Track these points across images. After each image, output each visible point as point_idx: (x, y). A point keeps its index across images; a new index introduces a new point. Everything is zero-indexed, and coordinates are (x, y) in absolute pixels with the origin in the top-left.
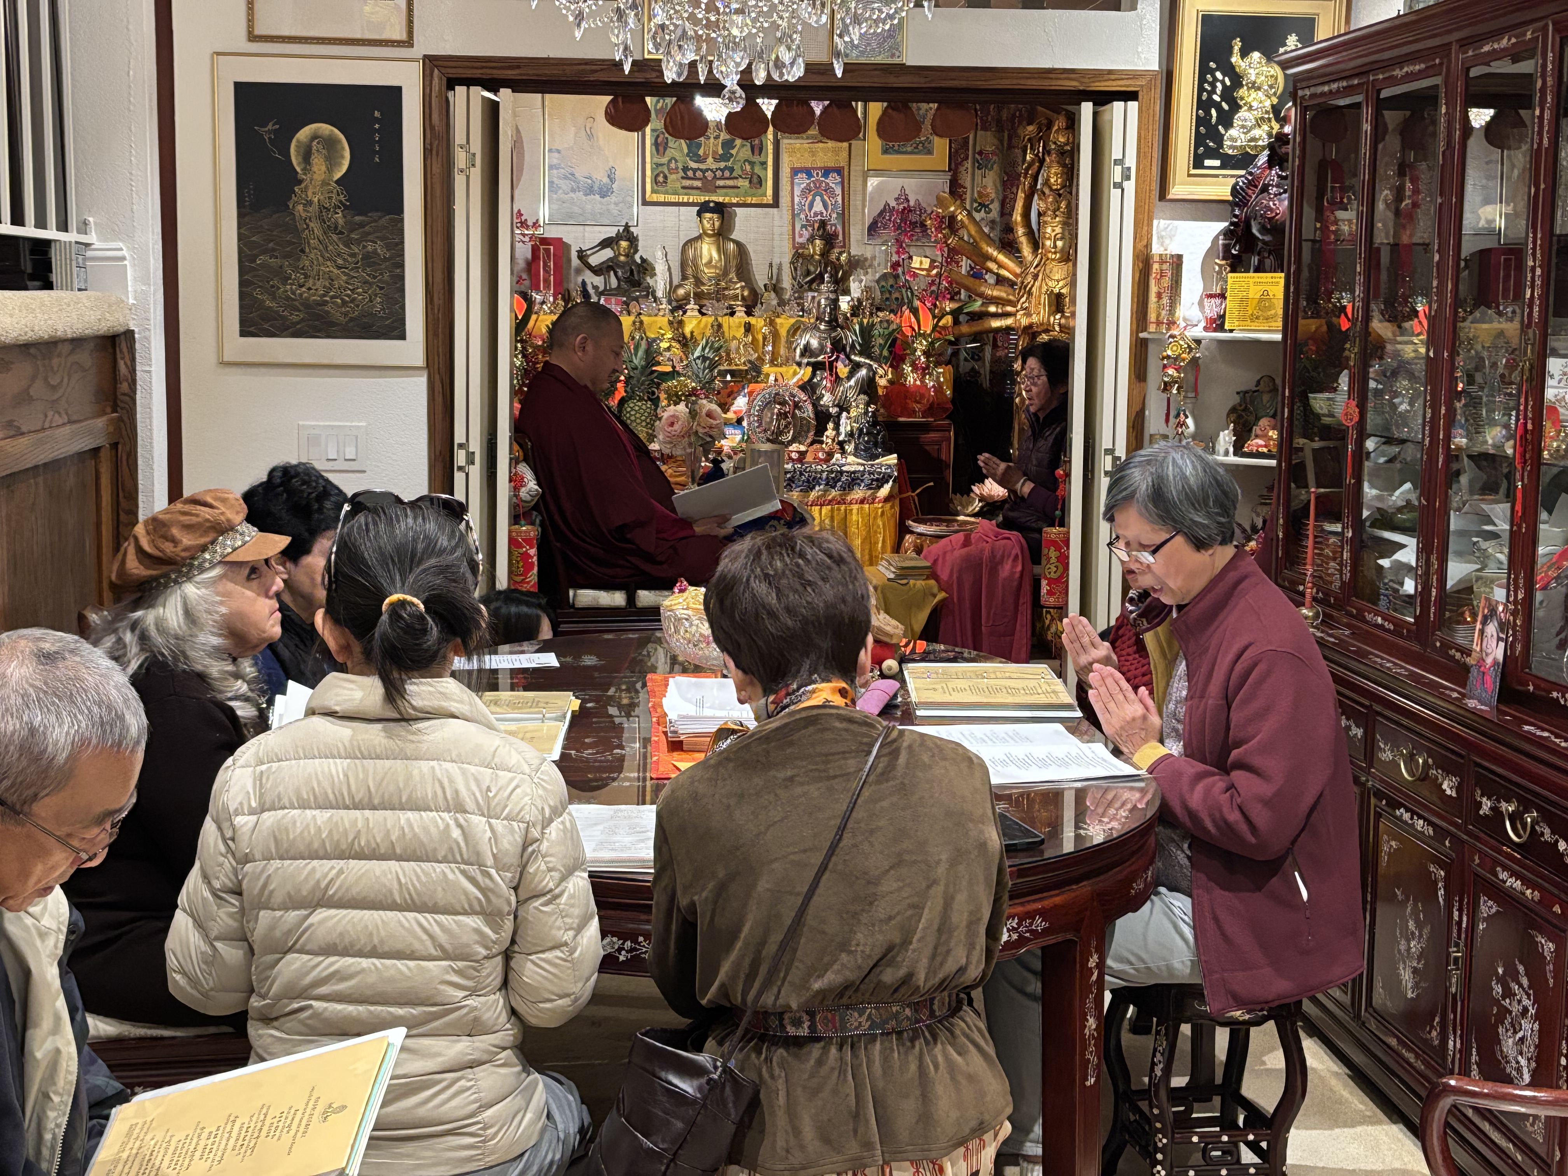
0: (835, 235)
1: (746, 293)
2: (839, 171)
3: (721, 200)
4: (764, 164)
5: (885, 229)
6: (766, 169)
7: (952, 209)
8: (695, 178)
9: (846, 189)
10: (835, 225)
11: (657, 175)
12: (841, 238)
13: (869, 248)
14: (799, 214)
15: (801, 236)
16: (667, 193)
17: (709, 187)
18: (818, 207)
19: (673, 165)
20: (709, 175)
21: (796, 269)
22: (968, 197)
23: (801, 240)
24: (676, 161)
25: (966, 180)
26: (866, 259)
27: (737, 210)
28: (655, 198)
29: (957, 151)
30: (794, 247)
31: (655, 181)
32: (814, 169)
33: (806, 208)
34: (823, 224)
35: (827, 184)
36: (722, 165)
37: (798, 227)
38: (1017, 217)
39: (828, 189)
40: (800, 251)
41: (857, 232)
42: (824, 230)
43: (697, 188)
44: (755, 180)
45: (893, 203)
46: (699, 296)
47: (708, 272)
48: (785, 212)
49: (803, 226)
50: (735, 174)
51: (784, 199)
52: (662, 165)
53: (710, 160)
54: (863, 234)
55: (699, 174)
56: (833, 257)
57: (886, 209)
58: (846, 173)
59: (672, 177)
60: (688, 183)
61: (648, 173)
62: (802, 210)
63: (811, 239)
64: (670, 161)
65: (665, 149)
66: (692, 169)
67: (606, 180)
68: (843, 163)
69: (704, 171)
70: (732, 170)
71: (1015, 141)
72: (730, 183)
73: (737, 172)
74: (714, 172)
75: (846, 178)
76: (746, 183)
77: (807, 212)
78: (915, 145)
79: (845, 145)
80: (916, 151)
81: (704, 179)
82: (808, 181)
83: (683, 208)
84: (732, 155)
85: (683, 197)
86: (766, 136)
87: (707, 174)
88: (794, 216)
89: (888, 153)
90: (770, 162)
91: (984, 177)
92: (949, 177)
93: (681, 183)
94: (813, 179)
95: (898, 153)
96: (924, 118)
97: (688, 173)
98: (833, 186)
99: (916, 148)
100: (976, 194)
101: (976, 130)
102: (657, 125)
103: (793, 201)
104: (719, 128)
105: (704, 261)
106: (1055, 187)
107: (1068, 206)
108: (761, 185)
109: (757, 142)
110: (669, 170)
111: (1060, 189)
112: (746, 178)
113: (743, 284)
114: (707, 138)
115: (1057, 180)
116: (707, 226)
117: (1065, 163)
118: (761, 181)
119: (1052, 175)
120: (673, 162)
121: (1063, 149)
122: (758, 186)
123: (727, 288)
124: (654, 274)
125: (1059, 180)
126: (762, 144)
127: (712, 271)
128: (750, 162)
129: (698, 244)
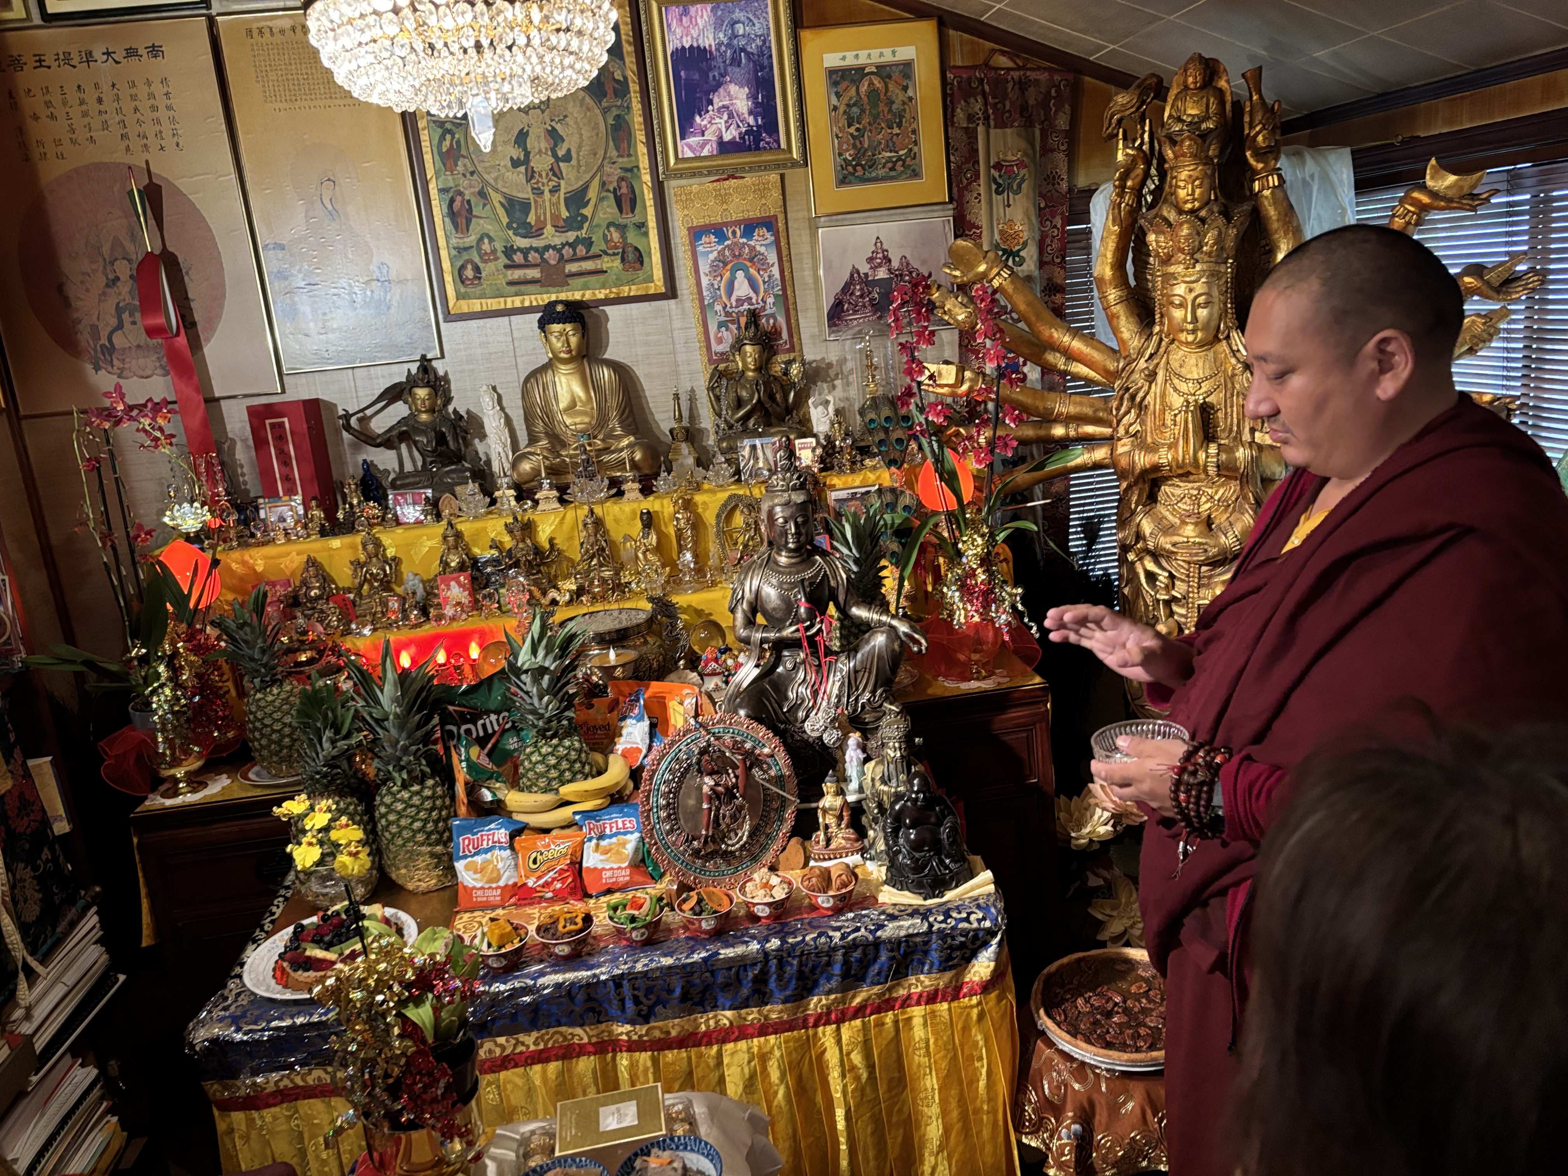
0: (776, 333)
1: (638, 456)
2: (769, 223)
3: (577, 296)
4: (642, 226)
5: (855, 312)
6: (646, 234)
8: (527, 265)
9: (785, 252)
10: (773, 316)
11: (462, 268)
13: (834, 346)
14: (712, 305)
15: (720, 341)
16: (483, 296)
17: (554, 277)
18: (742, 288)
19: (486, 246)
20: (551, 257)
21: (718, 399)
24: (491, 240)
25: (980, 214)
26: (830, 365)
27: (608, 309)
28: (465, 306)
29: (959, 167)
30: (710, 361)
31: (460, 278)
32: (726, 224)
34: (754, 317)
35: (752, 248)
36: (571, 236)
37: (714, 326)
39: (754, 256)
40: (722, 367)
41: (811, 323)
42: (757, 326)
43: (535, 282)
44: (631, 256)
45: (864, 268)
46: (556, 473)
47: (572, 423)
48: (688, 304)
49: (721, 325)
50: (595, 250)
51: (685, 283)
52: (466, 249)
53: (549, 230)
54: (820, 324)
55: (533, 257)
56: (777, 369)
57: (855, 277)
58: (781, 226)
59: (487, 269)
60: (517, 274)
61: (446, 265)
62: (717, 297)
63: (738, 346)
64: (480, 240)
65: (468, 222)
66: (519, 249)
67: (373, 287)
68: (774, 210)
69: (541, 251)
70: (588, 243)
71: (1054, 140)
72: (588, 265)
73: (598, 246)
74: (559, 251)
75: (782, 234)
76: (617, 263)
77: (724, 299)
78: (890, 165)
79: (774, 177)
80: (893, 173)
81: (543, 264)
82: (720, 247)
83: (513, 318)
84: (585, 218)
85: (509, 300)
86: (639, 177)
87: (546, 255)
88: (704, 309)
89: (850, 183)
90: (652, 223)
91: (1009, 206)
92: (951, 212)
93: (505, 276)
94: (727, 243)
95: (864, 180)
96: (901, 117)
97: (515, 258)
98: (762, 249)
99: (892, 169)
100: (997, 237)
101: (988, 126)
102: (449, 181)
103: (699, 284)
104: (555, 172)
105: (562, 406)
106: (1189, 206)
107: (1219, 240)
108: (642, 263)
109: (624, 190)
110: (481, 257)
111: (1200, 209)
112: (614, 254)
113: (632, 439)
114: (537, 191)
115: (1193, 191)
116: (558, 345)
117: (1207, 157)
118: (641, 255)
119: (1182, 184)
120: (486, 241)
121: (1199, 129)
122: (638, 265)
123: (606, 450)
124: (483, 436)
125: (1198, 191)
126: (633, 192)
127: (578, 420)
128: (617, 226)
129: (549, 376)
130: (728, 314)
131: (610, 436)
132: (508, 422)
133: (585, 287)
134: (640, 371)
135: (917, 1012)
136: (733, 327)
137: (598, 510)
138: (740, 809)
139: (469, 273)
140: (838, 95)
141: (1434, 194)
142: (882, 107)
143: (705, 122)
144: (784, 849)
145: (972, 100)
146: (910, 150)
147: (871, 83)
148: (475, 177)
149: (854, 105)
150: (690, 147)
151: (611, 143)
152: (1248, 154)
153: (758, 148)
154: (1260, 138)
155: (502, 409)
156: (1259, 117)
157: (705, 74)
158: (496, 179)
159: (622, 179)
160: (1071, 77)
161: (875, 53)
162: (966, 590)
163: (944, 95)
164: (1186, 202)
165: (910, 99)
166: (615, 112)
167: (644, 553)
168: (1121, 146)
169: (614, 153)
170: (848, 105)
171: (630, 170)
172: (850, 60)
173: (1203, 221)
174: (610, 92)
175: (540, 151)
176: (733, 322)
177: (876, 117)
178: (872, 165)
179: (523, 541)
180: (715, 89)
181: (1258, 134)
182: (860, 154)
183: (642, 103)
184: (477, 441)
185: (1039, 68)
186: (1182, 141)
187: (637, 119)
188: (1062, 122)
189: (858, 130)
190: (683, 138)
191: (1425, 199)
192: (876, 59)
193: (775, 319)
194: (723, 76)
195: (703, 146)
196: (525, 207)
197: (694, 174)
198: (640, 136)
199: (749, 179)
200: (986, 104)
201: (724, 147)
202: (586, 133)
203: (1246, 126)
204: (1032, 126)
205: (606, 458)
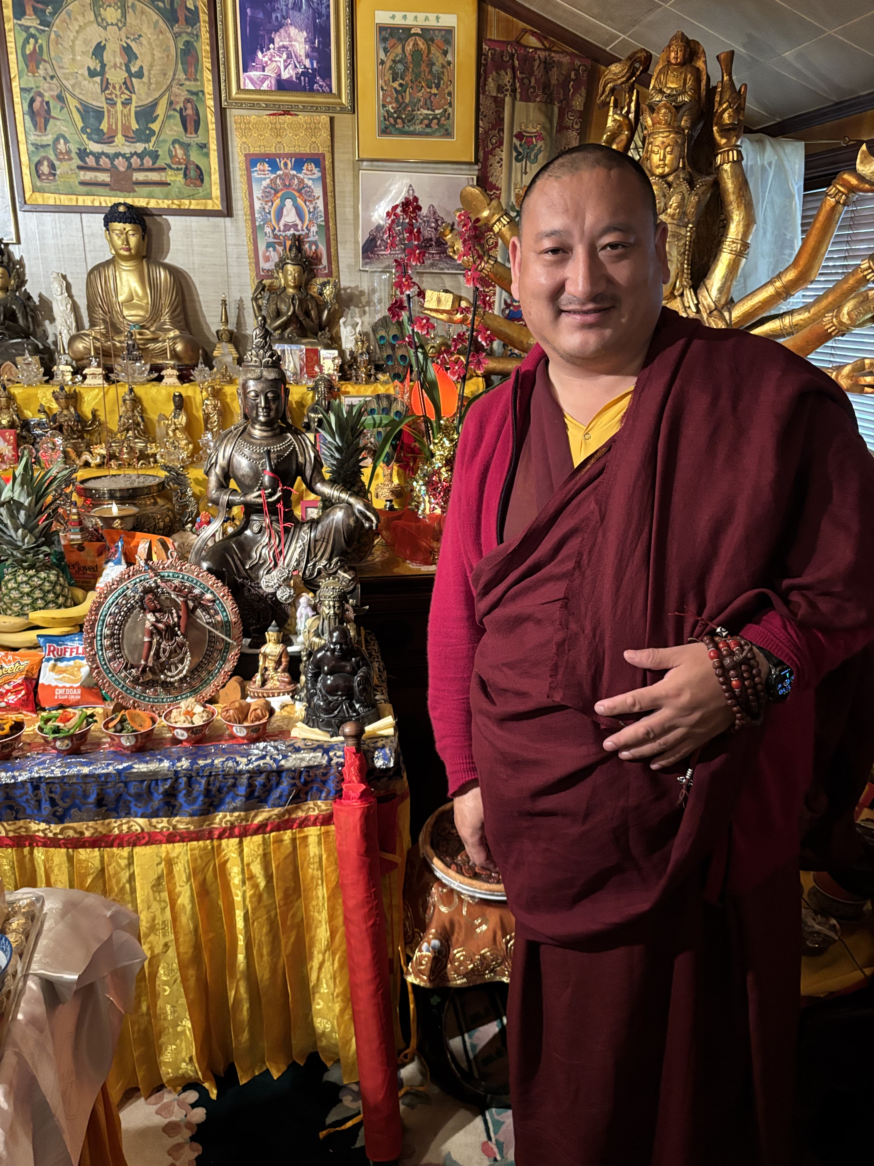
0: (316, 259)
1: (179, 347)
2: (317, 160)
3: (140, 202)
4: (203, 146)
5: (385, 250)
6: (207, 155)
7: (486, 214)
8: (98, 169)
9: (329, 188)
10: (315, 243)
11: (38, 164)
12: (324, 261)
13: (365, 276)
14: (262, 227)
15: (267, 259)
16: (58, 191)
17: (123, 183)
18: (290, 216)
19: (61, 146)
20: (120, 163)
23: (269, 266)
24: (66, 141)
25: (500, 177)
26: (362, 293)
27: (171, 219)
28: (39, 199)
29: (486, 133)
31: (37, 172)
32: (279, 156)
33: (272, 216)
34: (298, 242)
35: (301, 181)
36: (140, 147)
37: (262, 246)
39: (302, 188)
40: (267, 282)
41: (348, 254)
42: (299, 249)
43: (103, 185)
44: (193, 173)
48: (242, 224)
49: (269, 245)
50: (160, 163)
51: (240, 204)
52: (44, 146)
53: (119, 139)
54: (355, 255)
55: (104, 162)
56: (314, 290)
58: (328, 164)
59: (62, 168)
60: (89, 176)
61: (24, 158)
62: (266, 220)
63: (281, 265)
64: (56, 140)
65: (46, 122)
66: (91, 153)
68: (323, 149)
69: (112, 157)
70: (155, 156)
71: (570, 119)
72: (154, 176)
74: (128, 159)
75: (328, 172)
76: (179, 178)
77: (274, 223)
78: (426, 122)
79: (324, 118)
80: (428, 130)
81: (112, 170)
82: (273, 176)
83: (84, 215)
84: (153, 132)
85: (81, 198)
86: (203, 102)
87: (116, 162)
88: (255, 230)
89: (390, 134)
90: (213, 146)
91: (526, 173)
92: (476, 173)
93: (78, 176)
94: (279, 172)
95: (403, 133)
96: (440, 79)
97: (87, 159)
98: (310, 183)
99: (428, 126)
100: (513, 199)
101: (514, 99)
102: (29, 81)
103: (252, 206)
104: (128, 86)
105: (121, 298)
106: (659, 171)
107: (681, 205)
108: (202, 181)
109: (189, 112)
110: (56, 155)
111: (669, 174)
112: (178, 169)
113: (177, 332)
114: (112, 103)
115: (665, 157)
116: (119, 242)
117: (679, 126)
118: (201, 173)
119: (656, 149)
120: (62, 141)
121: (675, 101)
122: (198, 182)
123: (155, 340)
124: (52, 320)
125: (668, 157)
126: (198, 114)
127: (133, 312)
128: (182, 144)
129: (110, 272)
130: (276, 237)
131: (160, 329)
132: (75, 308)
133: (150, 196)
134: (196, 278)
135: (313, 832)
136: (280, 249)
137: (139, 390)
138: (181, 646)
139: (45, 168)
140: (386, 51)
141: (861, 178)
142: (423, 67)
143: (266, 59)
144: (224, 686)
145: (503, 72)
146: (445, 111)
147: (416, 44)
148: (55, 81)
149: (399, 61)
150: (251, 80)
151: (180, 66)
152: (715, 129)
153: (312, 90)
154: (726, 115)
155: (70, 296)
156: (727, 96)
157: (268, 15)
158: (73, 86)
159: (188, 101)
160: (589, 63)
161: (421, 16)
162: (431, 485)
163: (479, 64)
164: (658, 167)
165: (449, 63)
166: (185, 38)
167: (174, 431)
168: (611, 113)
169: (182, 76)
170: (394, 61)
171: (196, 94)
172: (399, 20)
173: (670, 185)
174: (182, 18)
175: (115, 65)
176: (280, 244)
177: (417, 76)
178: (411, 119)
179: (67, 408)
180: (277, 30)
181: (724, 110)
182: (401, 106)
183: (210, 32)
184: (47, 322)
185: (563, 52)
186: (659, 109)
187: (204, 47)
188: (578, 103)
189: (401, 85)
190: (245, 71)
191: (854, 181)
192: (421, 22)
193: (317, 246)
194: (284, 18)
195: (263, 81)
196: (99, 115)
197: (253, 105)
198: (207, 63)
199: (302, 118)
200: (514, 77)
201: (282, 85)
202: (158, 54)
203: (716, 104)
204: (552, 103)
205: (151, 346)
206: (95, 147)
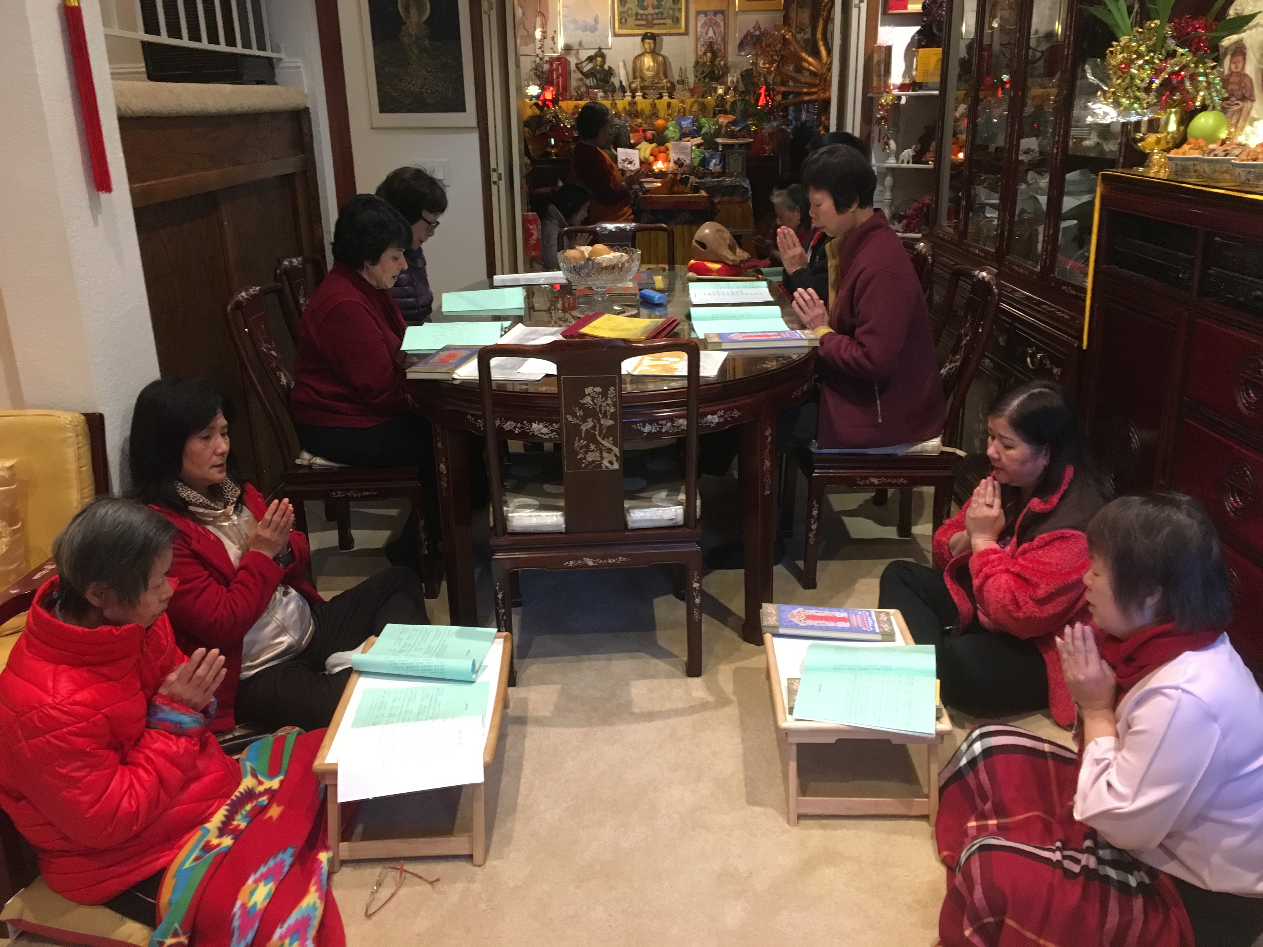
0: (720, 50)
3: (655, 31)
4: (680, 10)
5: (747, 46)
6: (681, 12)
7: (783, 32)
8: (642, 20)
9: (726, 23)
11: (621, 19)
12: (723, 51)
13: (738, 57)
14: (699, 38)
16: (626, 29)
17: (650, 25)
18: (710, 33)
19: (630, 12)
20: (650, 17)
21: (696, 71)
22: (794, 25)
24: (632, 10)
25: (793, 15)
26: (736, 63)
28: (621, 32)
31: (620, 22)
32: (708, 11)
33: (704, 34)
34: (713, 44)
35: (716, 20)
36: (657, 11)
37: (699, 46)
38: (819, 35)
39: (716, 23)
40: (699, 60)
41: (732, 48)
42: (713, 47)
43: (643, 25)
44: (675, 19)
45: (752, 30)
46: (643, 88)
47: (649, 74)
48: (692, 37)
49: (702, 45)
50: (664, 16)
51: (692, 30)
52: (623, 13)
53: (650, 8)
54: (735, 49)
55: (644, 17)
57: (749, 34)
58: (726, 13)
59: (629, 20)
60: (638, 22)
61: (616, 17)
62: (702, 36)
63: (705, 53)
64: (628, 10)
65: (625, 3)
66: (640, 14)
67: (593, 23)
68: (725, 8)
69: (647, 15)
70: (662, 14)
72: (661, 21)
73: (665, 15)
74: (652, 16)
75: (726, 17)
76: (670, 22)
81: (647, 20)
82: (705, 19)
84: (662, 5)
87: (648, 17)
88: (697, 40)
90: (683, 9)
92: (783, 14)
93: (634, 23)
94: (708, 18)
97: (638, 17)
98: (719, 21)
103: (696, 31)
105: (645, 67)
110: (628, 16)
112: (670, 18)
113: (666, 80)
116: (647, 47)
118: (678, 20)
120: (630, 10)
122: (677, 23)
123: (658, 83)
128: (672, 9)
129: (642, 58)
131: (660, 78)
133: (659, 29)
137: (655, 101)
139: (623, 20)
205: (658, 85)
206: (641, 12)
